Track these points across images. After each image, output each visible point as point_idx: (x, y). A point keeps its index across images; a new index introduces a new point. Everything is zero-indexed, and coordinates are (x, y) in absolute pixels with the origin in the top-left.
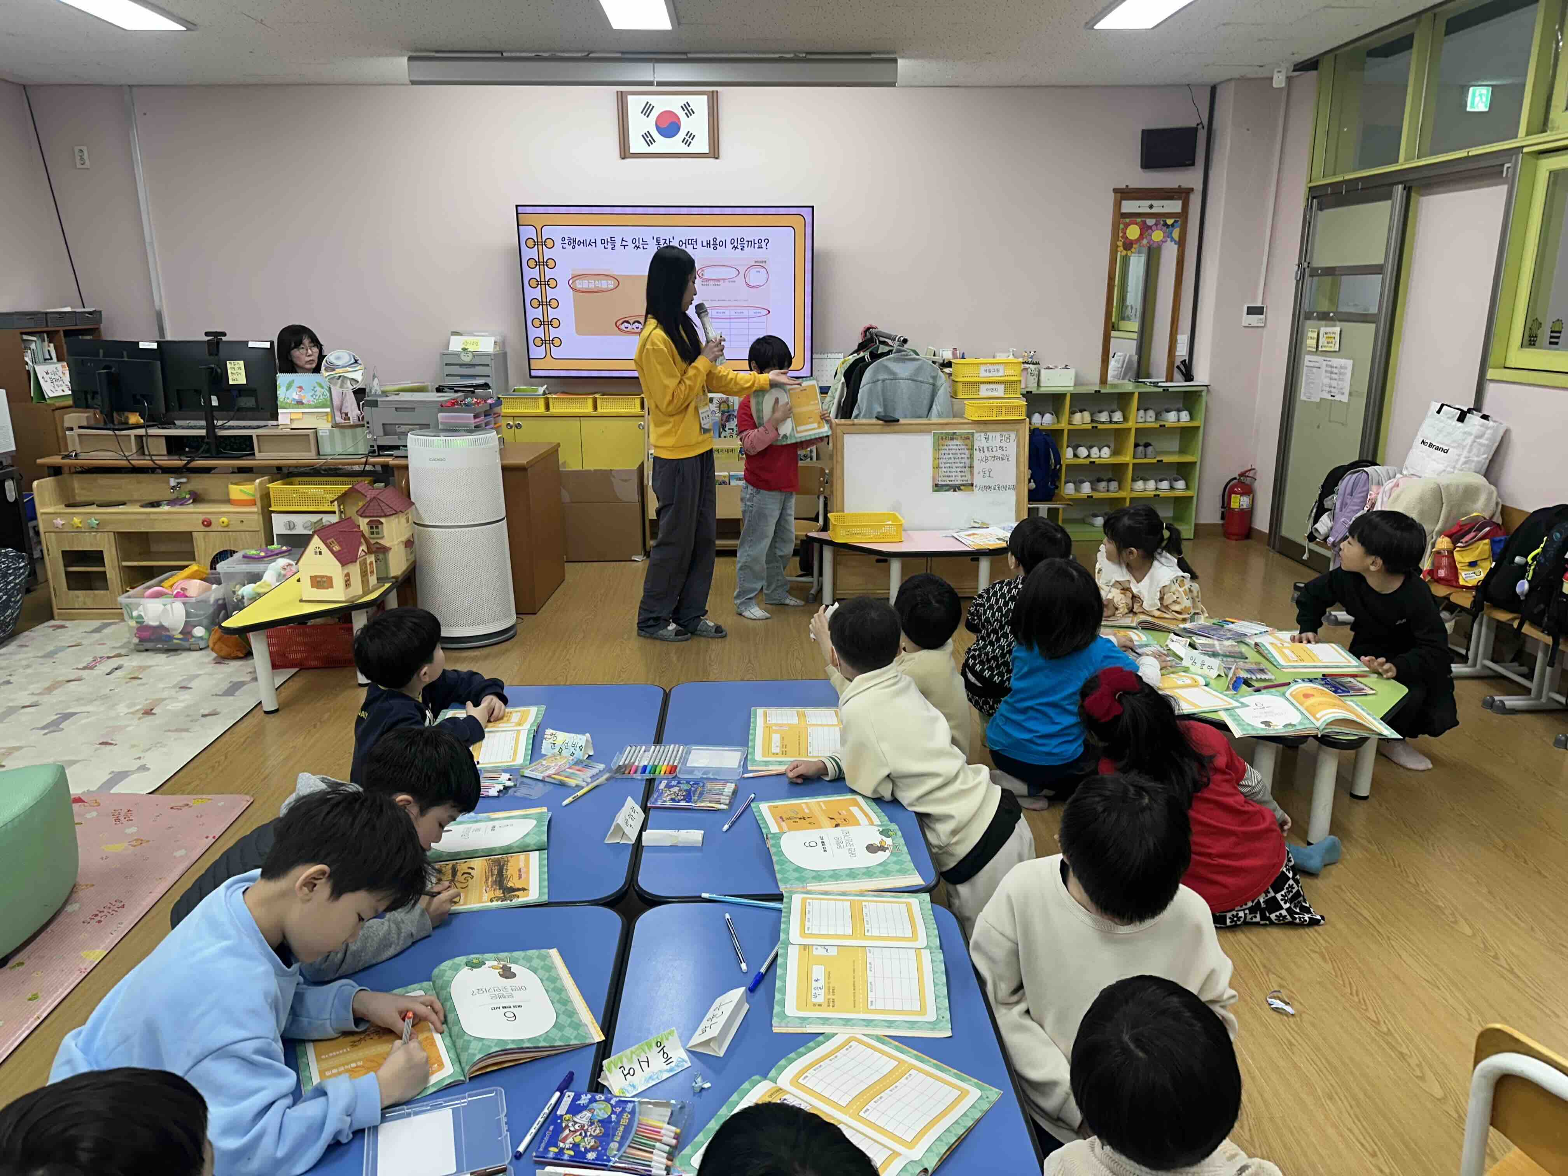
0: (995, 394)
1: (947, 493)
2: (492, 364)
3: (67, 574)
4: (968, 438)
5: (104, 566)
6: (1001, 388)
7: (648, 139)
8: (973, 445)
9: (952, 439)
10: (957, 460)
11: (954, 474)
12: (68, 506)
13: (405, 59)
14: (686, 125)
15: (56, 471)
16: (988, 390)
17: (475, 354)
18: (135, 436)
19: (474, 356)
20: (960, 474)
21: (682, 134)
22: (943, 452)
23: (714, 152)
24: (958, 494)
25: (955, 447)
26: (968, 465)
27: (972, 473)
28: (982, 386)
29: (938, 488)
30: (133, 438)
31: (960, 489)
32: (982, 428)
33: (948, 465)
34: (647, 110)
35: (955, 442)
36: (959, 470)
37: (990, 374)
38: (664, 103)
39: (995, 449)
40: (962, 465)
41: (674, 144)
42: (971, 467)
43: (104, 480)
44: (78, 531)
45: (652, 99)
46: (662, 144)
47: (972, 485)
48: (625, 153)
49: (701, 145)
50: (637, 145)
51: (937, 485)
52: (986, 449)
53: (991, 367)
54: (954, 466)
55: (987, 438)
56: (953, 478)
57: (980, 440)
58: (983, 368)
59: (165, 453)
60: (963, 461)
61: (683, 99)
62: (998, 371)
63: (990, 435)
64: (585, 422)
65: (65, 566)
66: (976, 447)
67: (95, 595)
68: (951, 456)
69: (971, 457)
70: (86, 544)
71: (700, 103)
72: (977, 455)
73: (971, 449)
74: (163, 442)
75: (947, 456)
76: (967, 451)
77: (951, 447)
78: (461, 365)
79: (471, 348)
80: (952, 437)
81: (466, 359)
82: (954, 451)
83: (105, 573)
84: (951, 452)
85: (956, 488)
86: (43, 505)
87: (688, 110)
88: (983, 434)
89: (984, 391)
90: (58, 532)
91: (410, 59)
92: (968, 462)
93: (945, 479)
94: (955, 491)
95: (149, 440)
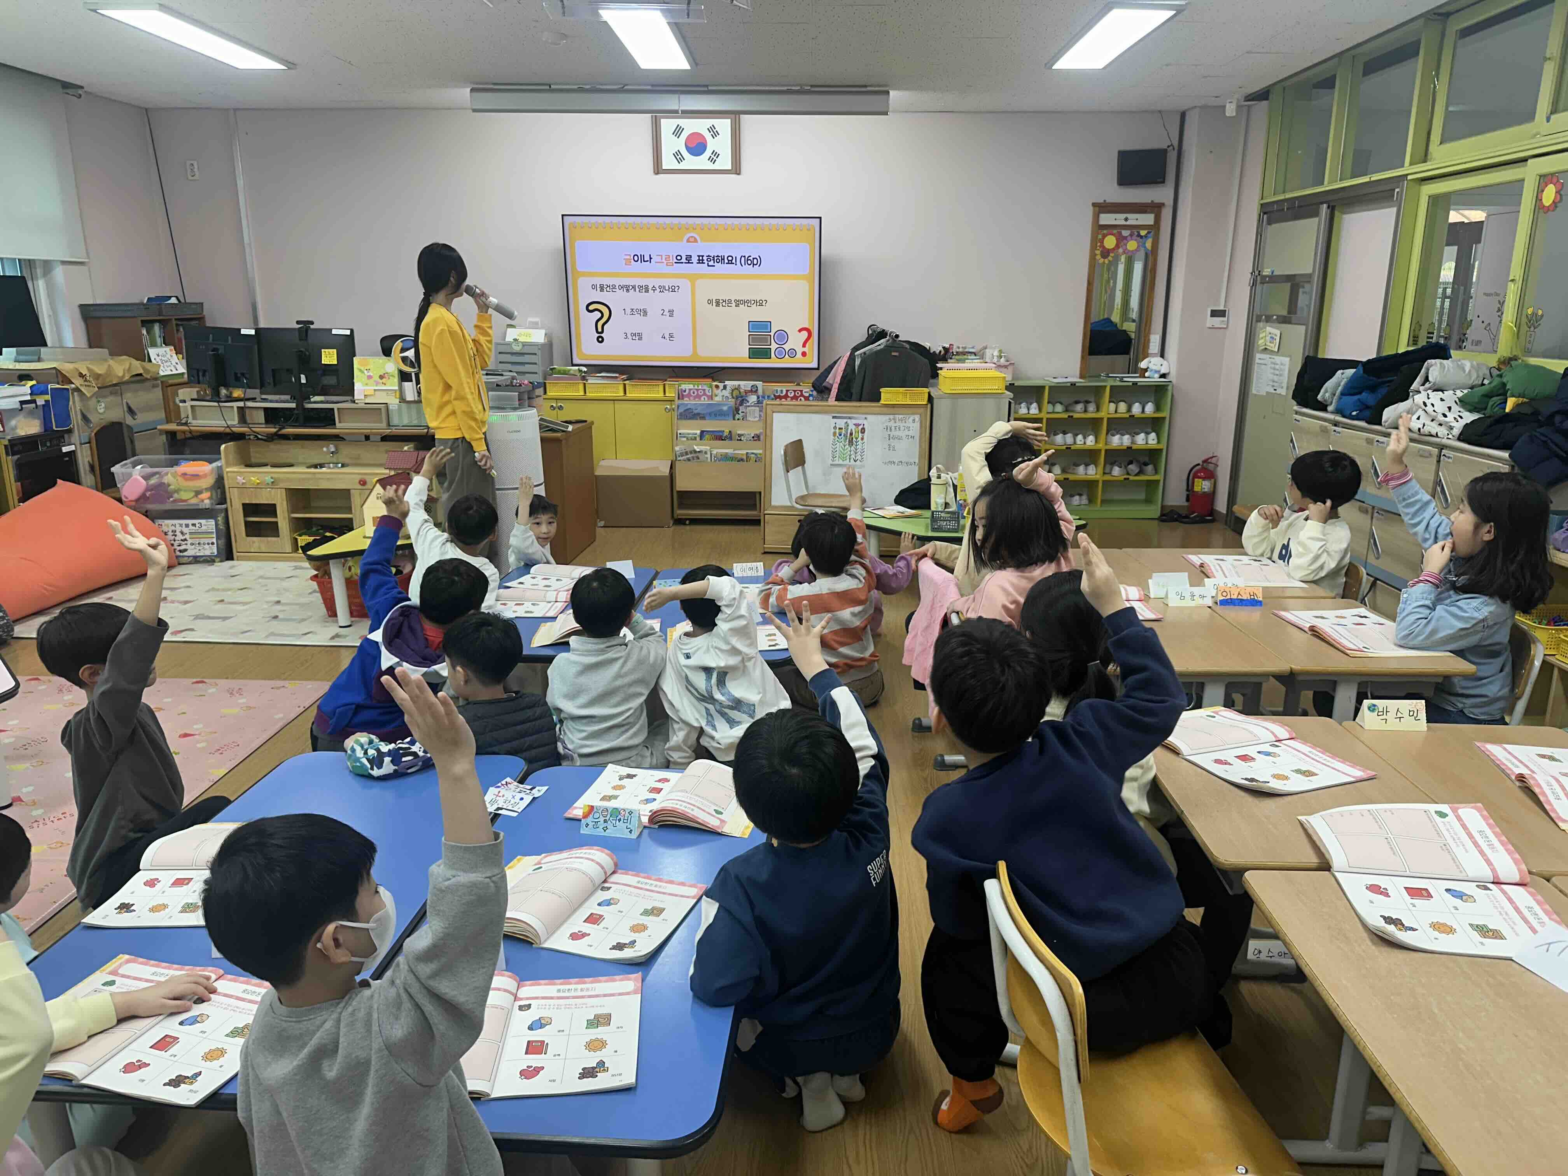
2: (539, 353)
5: (275, 516)
7: (678, 157)
13: (468, 91)
14: (712, 144)
18: (238, 407)
19: (524, 346)
21: (708, 153)
23: (736, 169)
30: (236, 409)
34: (678, 131)
38: (692, 127)
41: (701, 162)
45: (680, 123)
46: (691, 162)
48: (658, 169)
49: (724, 162)
50: (668, 162)
59: (263, 421)
61: (709, 122)
64: (618, 405)
71: (724, 125)
74: (261, 413)
78: (512, 354)
79: (523, 339)
81: (516, 348)
83: (276, 523)
87: (714, 132)
90: (240, 487)
91: (472, 90)
95: (247, 411)
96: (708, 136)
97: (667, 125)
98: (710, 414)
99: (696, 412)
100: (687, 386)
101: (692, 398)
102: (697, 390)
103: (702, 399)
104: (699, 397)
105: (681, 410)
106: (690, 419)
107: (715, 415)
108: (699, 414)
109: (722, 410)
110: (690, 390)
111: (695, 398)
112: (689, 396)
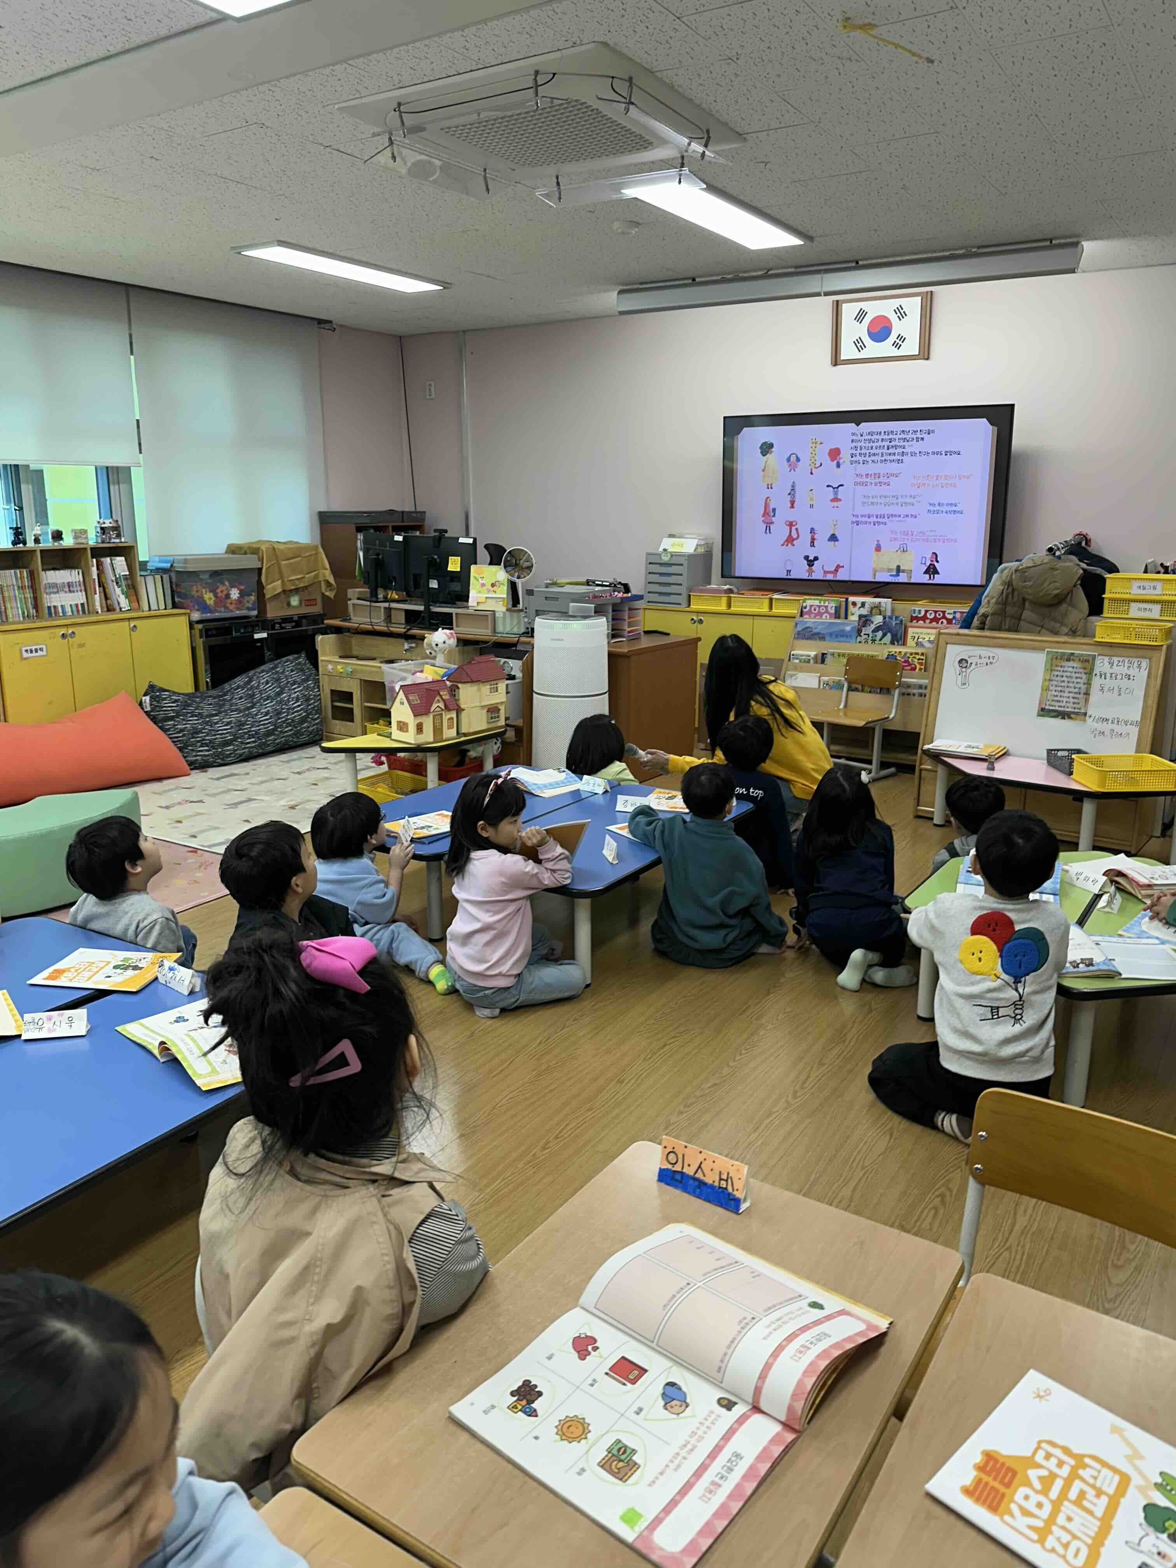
0: (1147, 615)
1: (1053, 720)
2: (685, 563)
3: (333, 707)
4: (1088, 664)
5: (352, 703)
6: (1157, 608)
7: (859, 344)
8: (1092, 670)
9: (1068, 660)
10: (1071, 685)
11: (1065, 700)
12: (341, 657)
13: (615, 294)
14: (898, 327)
15: (338, 630)
16: (1139, 609)
17: (673, 555)
18: (385, 608)
19: (672, 556)
20: (1072, 700)
21: (893, 338)
22: (1056, 673)
23: (925, 353)
24: (1066, 723)
25: (1070, 669)
26: (1083, 691)
27: (1087, 701)
28: (1132, 604)
29: (1044, 712)
30: (382, 610)
31: (1070, 718)
32: (1106, 650)
33: (1060, 689)
34: (861, 316)
35: (1071, 664)
36: (1071, 695)
37: (1144, 592)
38: (876, 308)
39: (1119, 677)
40: (1076, 690)
41: (885, 348)
42: (1087, 694)
43: (369, 640)
44: (341, 675)
45: (863, 305)
46: (873, 349)
47: (1085, 714)
48: (836, 361)
49: (912, 347)
50: (848, 351)
51: (1043, 709)
52: (1108, 676)
53: (1146, 584)
54: (1067, 690)
55: (1111, 664)
56: (1064, 704)
57: (1102, 664)
58: (1136, 584)
59: (403, 621)
60: (1078, 686)
61: (896, 303)
62: (1155, 588)
63: (1116, 659)
64: (758, 621)
65: (332, 701)
66: (1097, 670)
67: (346, 725)
68: (1064, 679)
69: (1088, 684)
70: (345, 686)
71: (913, 305)
72: (1096, 682)
73: (1090, 673)
74: (403, 614)
75: (1059, 678)
76: (1084, 676)
77: (1065, 669)
78: (661, 564)
79: (671, 550)
80: (1069, 658)
81: (665, 558)
82: (1069, 674)
83: (352, 709)
84: (1065, 674)
85: (1064, 715)
86: (324, 654)
87: (901, 313)
88: (1106, 659)
89: (1135, 611)
90: (329, 675)
91: (621, 292)
92: (1084, 687)
93: (1053, 703)
94: (1063, 718)
95: (393, 612)
96: (893, 318)
97: (849, 311)
98: (831, 634)
99: (816, 631)
100: (812, 602)
101: (812, 615)
102: (819, 607)
103: (824, 617)
104: (820, 614)
105: (799, 628)
106: (807, 639)
107: (837, 636)
108: (818, 634)
109: (843, 630)
110: (811, 606)
111: (816, 615)
112: (809, 613)
